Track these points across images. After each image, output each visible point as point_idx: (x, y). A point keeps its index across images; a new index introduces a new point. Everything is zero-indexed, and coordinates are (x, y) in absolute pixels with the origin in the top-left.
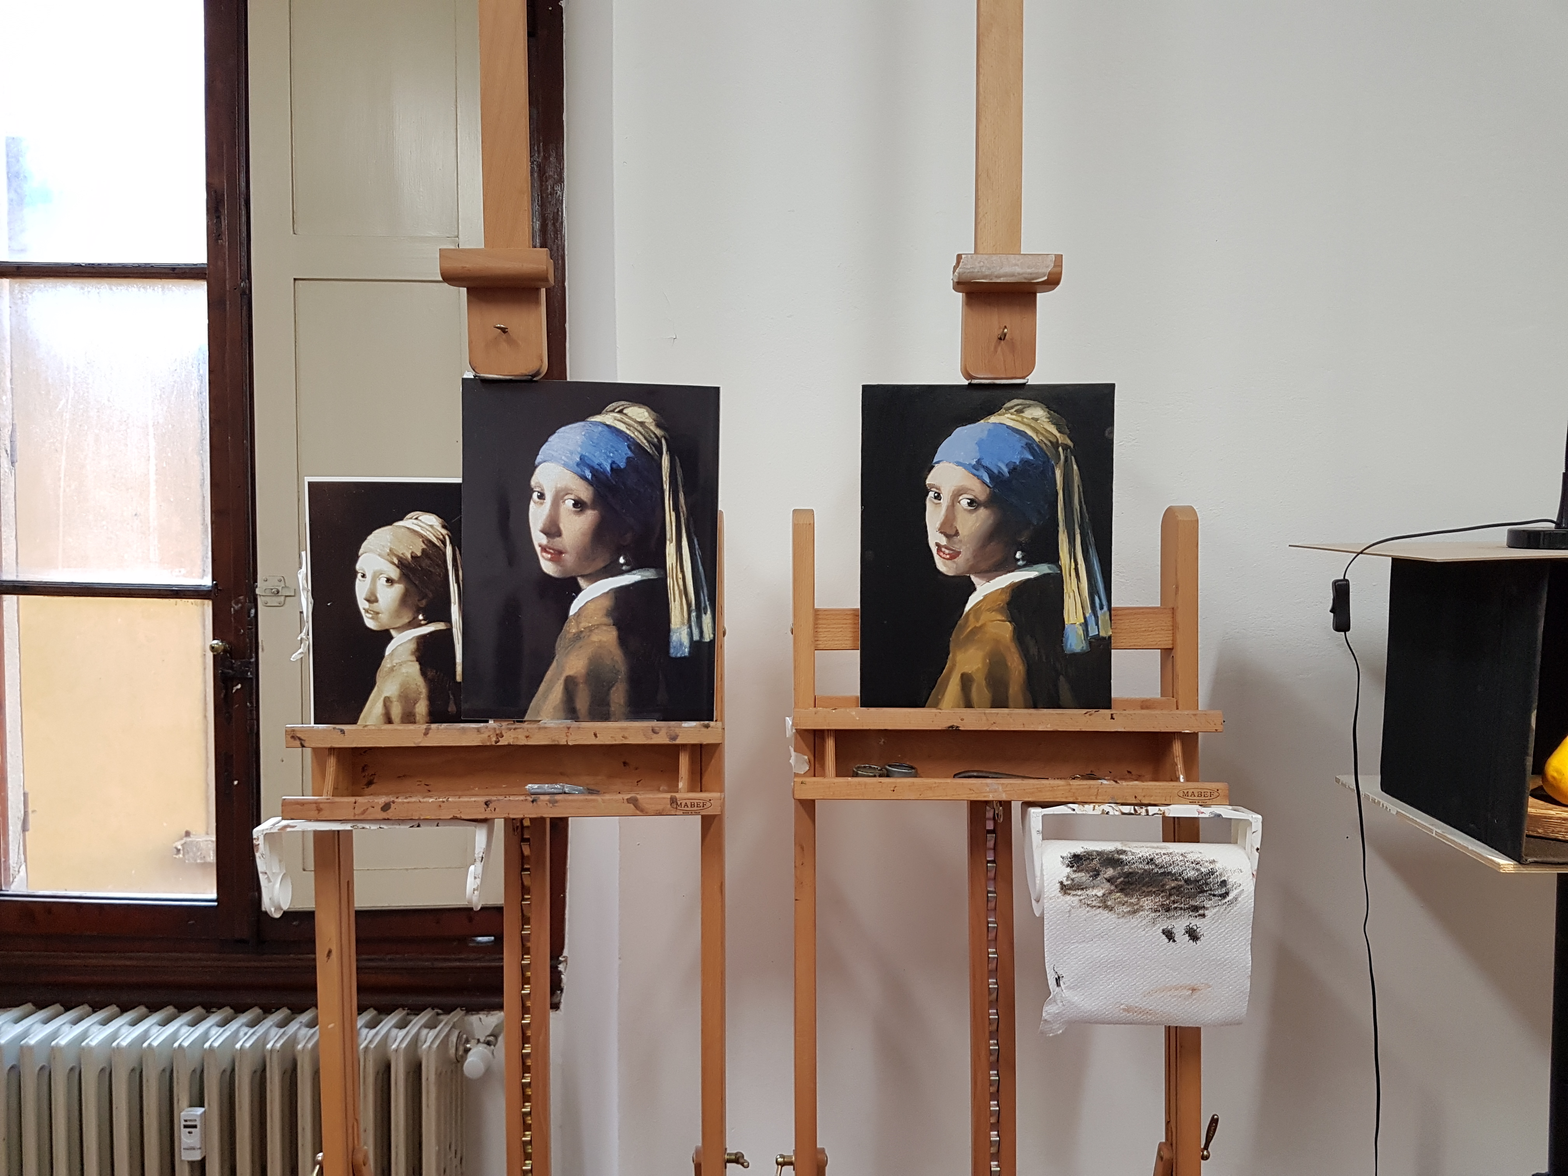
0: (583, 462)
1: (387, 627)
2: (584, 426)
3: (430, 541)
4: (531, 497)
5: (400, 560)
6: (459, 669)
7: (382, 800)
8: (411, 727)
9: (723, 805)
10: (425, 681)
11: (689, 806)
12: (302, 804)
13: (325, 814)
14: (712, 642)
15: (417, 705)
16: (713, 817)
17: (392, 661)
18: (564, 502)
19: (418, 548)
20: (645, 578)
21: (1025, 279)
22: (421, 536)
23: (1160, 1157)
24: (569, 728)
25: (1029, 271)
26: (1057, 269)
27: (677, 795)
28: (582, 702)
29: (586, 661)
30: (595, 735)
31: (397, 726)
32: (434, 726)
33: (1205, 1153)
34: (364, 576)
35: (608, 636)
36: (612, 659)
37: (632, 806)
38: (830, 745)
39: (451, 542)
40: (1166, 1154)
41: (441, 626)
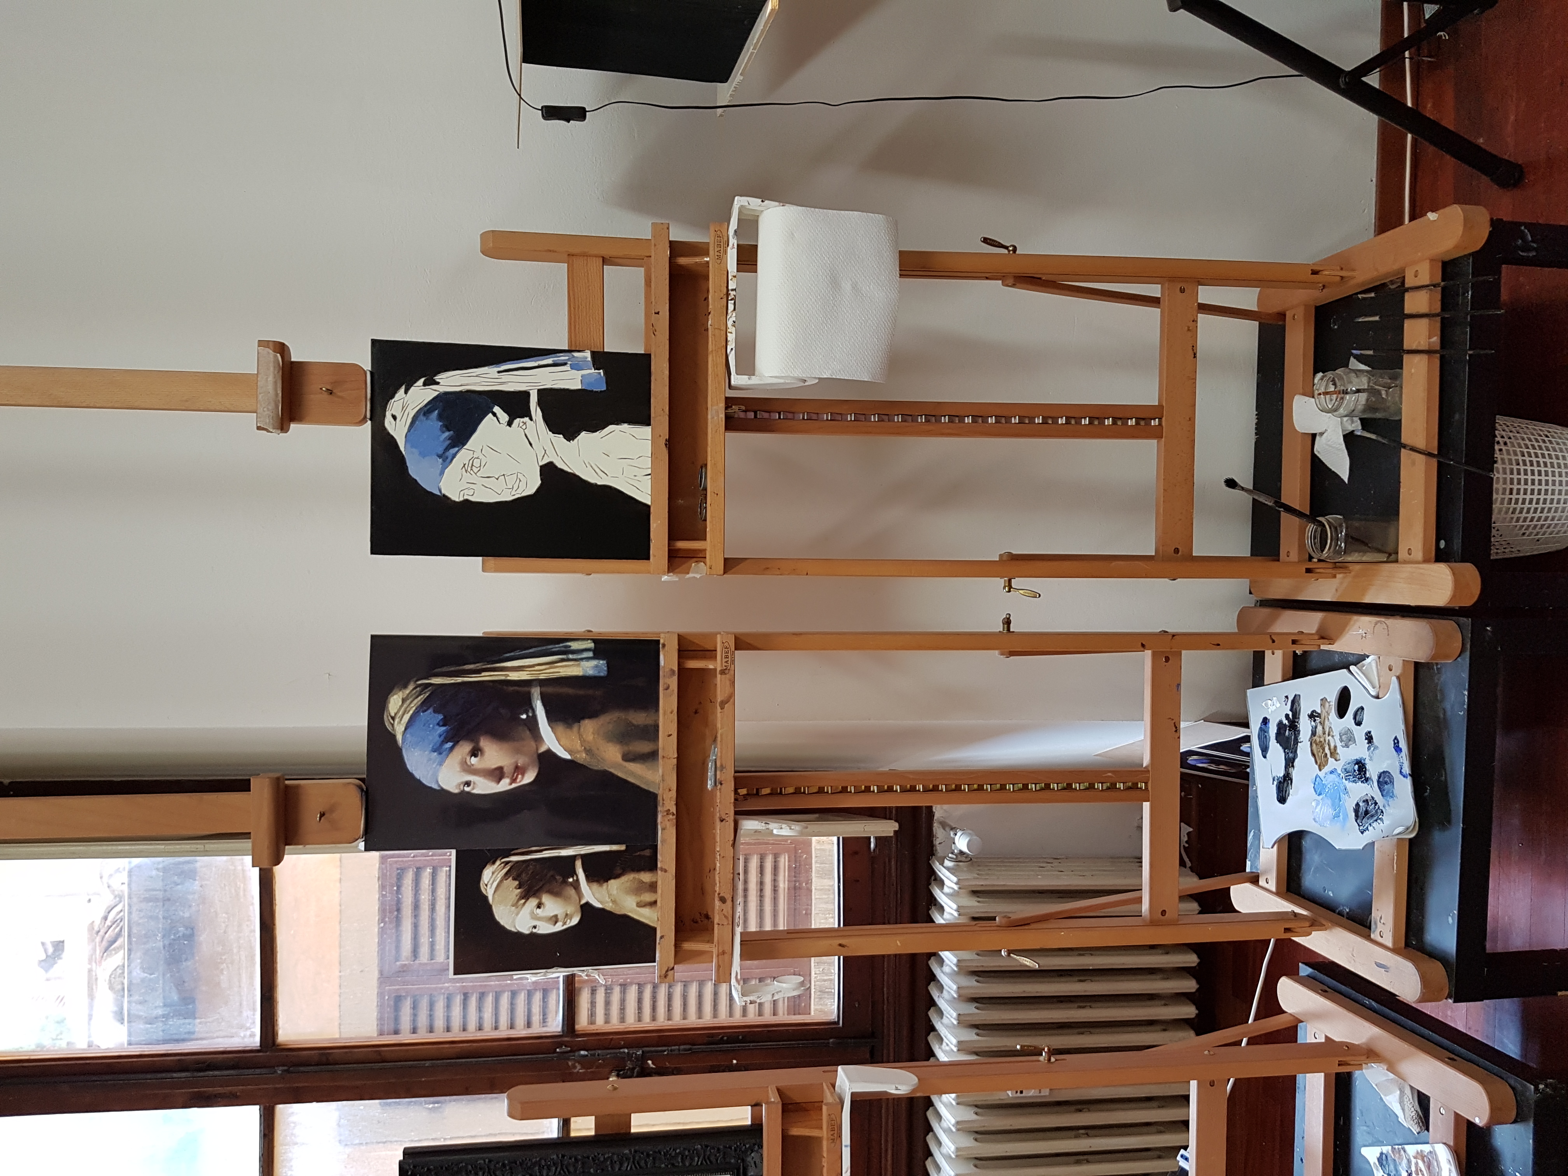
0: (438, 749)
1: (579, 907)
2: (406, 749)
3: (506, 874)
4: (468, 793)
5: (521, 898)
6: (615, 848)
7: (717, 903)
8: (659, 883)
9: (728, 633)
10: (624, 875)
11: (727, 659)
12: (719, 967)
13: (727, 948)
14: (594, 641)
15: (644, 880)
16: (736, 639)
17: (607, 902)
18: (473, 765)
19: (511, 884)
20: (539, 697)
21: (278, 372)
22: (501, 881)
23: (1013, 286)
24: (663, 757)
25: (272, 369)
26: (271, 345)
27: (719, 669)
28: (644, 747)
29: (610, 744)
30: (670, 735)
31: (658, 896)
32: (659, 865)
33: (1011, 249)
34: (535, 927)
35: (589, 727)
36: (609, 723)
37: (726, 706)
38: (681, 545)
39: (507, 857)
40: (1011, 281)
41: (579, 864)
